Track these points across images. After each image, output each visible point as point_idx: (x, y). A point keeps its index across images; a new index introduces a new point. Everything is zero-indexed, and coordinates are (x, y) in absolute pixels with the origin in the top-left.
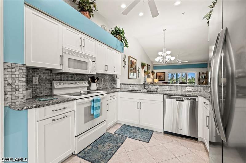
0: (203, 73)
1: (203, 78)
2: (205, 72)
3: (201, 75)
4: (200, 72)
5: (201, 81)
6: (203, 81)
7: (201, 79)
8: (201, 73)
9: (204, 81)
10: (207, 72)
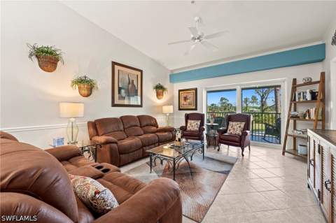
0: (309, 83)
1: (309, 97)
2: (317, 78)
3: (299, 90)
4: (295, 80)
5: (301, 110)
6: (308, 111)
7: (299, 102)
8: (300, 82)
9: (312, 111)
10: (323, 74)
